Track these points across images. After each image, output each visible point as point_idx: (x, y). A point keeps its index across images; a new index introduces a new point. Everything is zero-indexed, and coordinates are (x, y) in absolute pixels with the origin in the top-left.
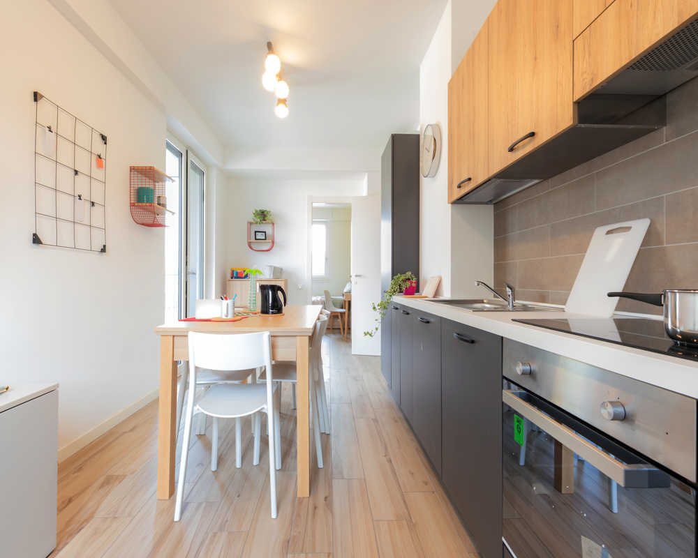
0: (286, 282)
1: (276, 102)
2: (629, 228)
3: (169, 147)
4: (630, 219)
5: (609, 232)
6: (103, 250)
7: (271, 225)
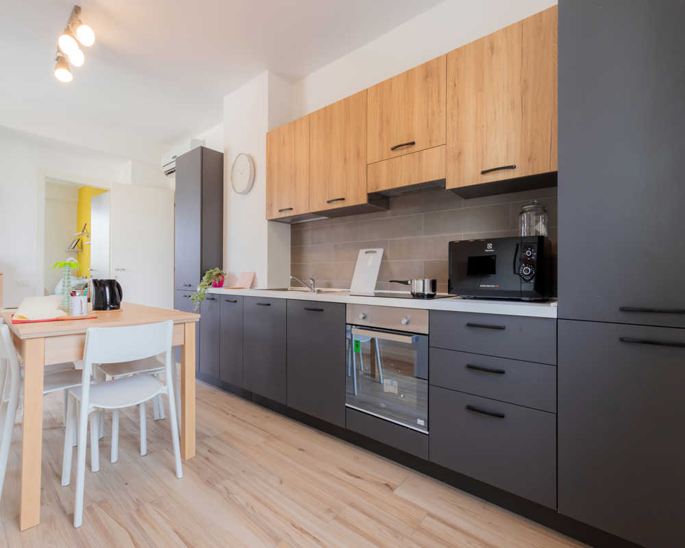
2: (375, 252)
4: (374, 248)
5: (366, 252)
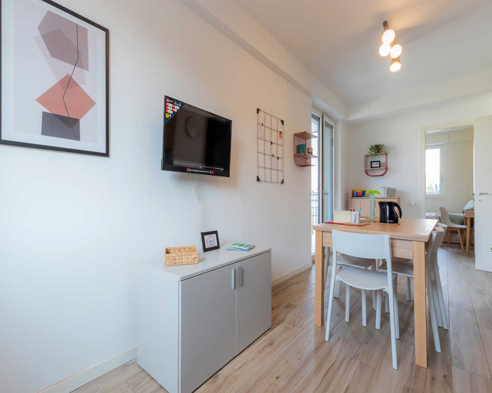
0: (399, 199)
1: (391, 61)
3: (313, 116)
6: (282, 182)
7: (385, 155)
